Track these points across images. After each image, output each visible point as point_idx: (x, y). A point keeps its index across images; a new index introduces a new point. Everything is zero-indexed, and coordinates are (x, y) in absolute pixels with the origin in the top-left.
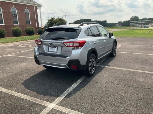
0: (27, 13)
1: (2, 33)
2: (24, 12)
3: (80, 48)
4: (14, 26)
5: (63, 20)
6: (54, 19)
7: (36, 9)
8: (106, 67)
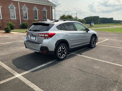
0: (45, 12)
1: (25, 25)
2: (43, 10)
3: (49, 38)
4: (34, 21)
5: (72, 17)
6: (65, 16)
7: (52, 8)
8: (79, 55)
